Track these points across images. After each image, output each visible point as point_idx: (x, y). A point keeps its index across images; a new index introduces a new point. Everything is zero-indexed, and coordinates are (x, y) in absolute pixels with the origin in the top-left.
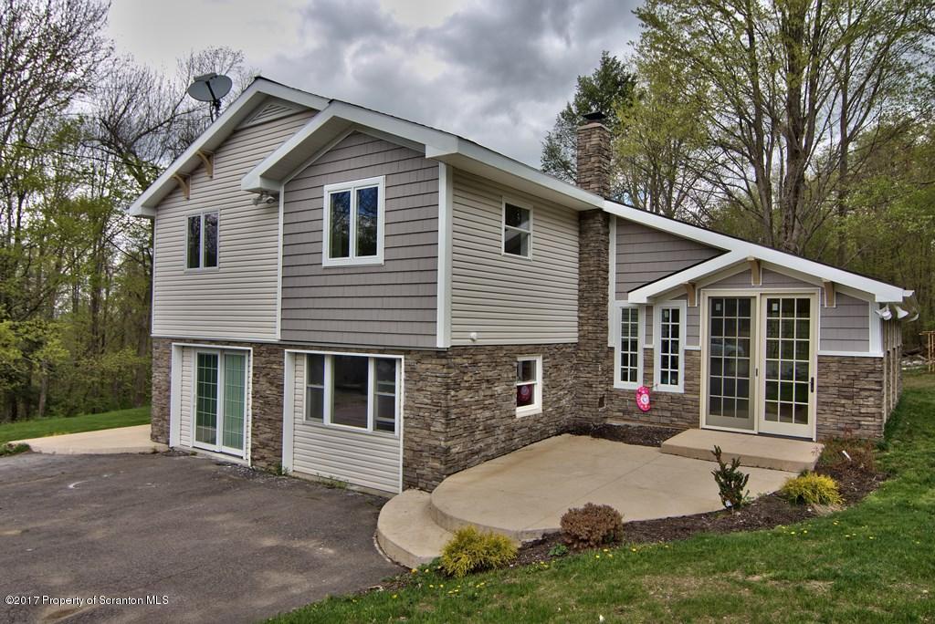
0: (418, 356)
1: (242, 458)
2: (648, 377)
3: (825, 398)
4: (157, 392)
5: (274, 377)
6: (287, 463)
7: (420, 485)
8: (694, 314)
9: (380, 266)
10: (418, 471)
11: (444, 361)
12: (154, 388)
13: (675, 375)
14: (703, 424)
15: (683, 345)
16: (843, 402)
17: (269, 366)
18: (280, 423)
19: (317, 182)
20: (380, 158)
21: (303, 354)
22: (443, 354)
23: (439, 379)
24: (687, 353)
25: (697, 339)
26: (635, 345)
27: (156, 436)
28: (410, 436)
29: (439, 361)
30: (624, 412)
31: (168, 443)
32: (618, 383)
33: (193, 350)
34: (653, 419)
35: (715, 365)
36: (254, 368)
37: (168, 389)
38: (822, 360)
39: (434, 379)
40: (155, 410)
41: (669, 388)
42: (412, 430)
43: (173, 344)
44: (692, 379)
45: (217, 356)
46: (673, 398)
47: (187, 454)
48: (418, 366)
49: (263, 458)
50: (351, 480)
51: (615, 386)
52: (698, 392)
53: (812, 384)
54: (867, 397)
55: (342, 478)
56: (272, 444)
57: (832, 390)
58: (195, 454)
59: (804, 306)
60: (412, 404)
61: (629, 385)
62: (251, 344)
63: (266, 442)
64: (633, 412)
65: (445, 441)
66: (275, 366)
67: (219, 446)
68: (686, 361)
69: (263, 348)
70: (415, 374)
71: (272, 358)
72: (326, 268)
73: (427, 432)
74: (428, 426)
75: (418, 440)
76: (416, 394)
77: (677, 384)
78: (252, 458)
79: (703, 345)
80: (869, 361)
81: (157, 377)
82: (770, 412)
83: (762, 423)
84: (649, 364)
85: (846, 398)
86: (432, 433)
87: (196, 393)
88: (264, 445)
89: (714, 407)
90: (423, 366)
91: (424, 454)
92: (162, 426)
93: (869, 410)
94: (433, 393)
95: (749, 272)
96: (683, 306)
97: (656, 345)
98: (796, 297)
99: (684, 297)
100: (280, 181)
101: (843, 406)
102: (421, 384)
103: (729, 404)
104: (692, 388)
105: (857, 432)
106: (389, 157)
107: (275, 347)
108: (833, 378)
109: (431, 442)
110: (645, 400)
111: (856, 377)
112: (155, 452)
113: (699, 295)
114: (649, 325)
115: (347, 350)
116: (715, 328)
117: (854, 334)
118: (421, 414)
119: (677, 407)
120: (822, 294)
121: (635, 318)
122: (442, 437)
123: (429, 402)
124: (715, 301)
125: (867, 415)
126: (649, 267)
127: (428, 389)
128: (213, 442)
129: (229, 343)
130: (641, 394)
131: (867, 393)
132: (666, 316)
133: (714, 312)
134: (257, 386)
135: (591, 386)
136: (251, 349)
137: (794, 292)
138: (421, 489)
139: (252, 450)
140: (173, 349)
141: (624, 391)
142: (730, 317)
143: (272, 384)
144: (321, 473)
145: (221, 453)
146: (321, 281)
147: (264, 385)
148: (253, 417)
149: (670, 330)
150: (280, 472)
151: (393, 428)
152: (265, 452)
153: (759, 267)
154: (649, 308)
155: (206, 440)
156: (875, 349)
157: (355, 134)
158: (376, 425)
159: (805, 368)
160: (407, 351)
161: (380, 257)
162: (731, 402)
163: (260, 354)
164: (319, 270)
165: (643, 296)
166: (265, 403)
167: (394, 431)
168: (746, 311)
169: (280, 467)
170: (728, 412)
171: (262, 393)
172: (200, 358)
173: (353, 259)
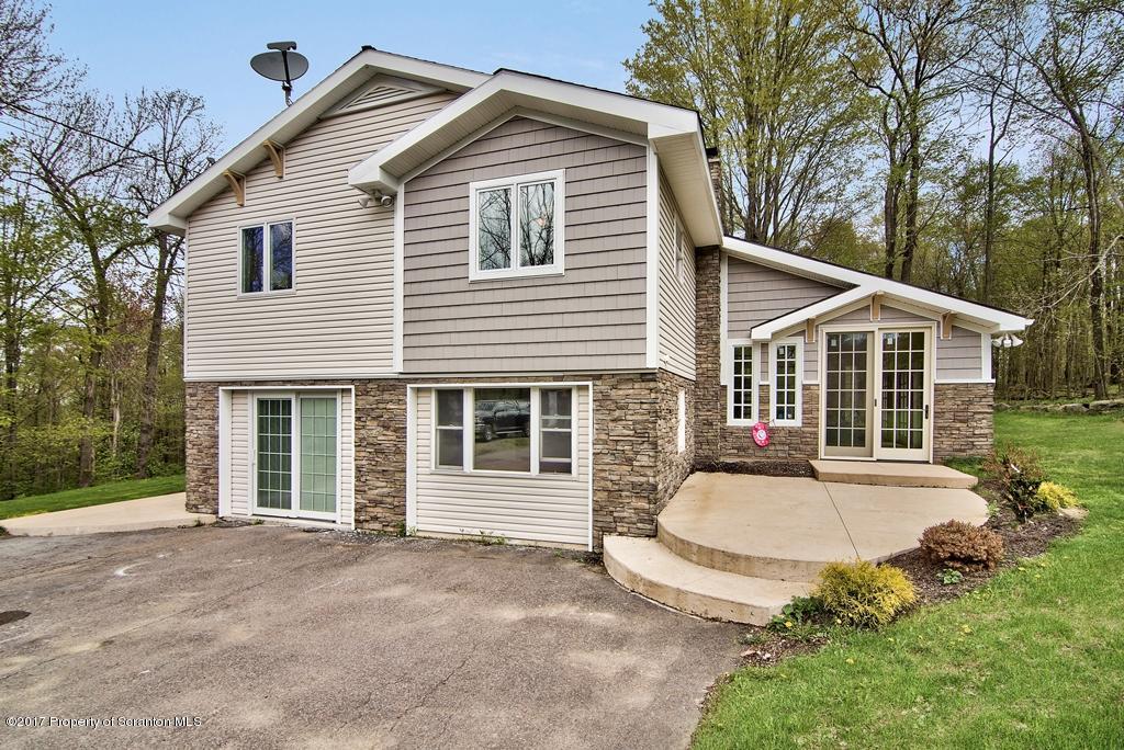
0: (614, 381)
1: (334, 522)
2: (764, 413)
3: (941, 423)
4: (195, 451)
5: (390, 419)
6: (411, 523)
7: (619, 529)
8: (810, 349)
9: (561, 276)
10: (615, 514)
11: (652, 385)
12: (189, 446)
13: (792, 411)
14: (822, 454)
15: (801, 380)
16: (958, 425)
17: (381, 406)
18: (402, 475)
19: (461, 178)
20: (557, 148)
21: (429, 390)
22: (651, 377)
23: (645, 406)
24: (805, 387)
25: (812, 372)
26: (748, 383)
27: (196, 506)
28: (603, 474)
29: (643, 384)
30: (738, 449)
31: (216, 512)
32: (732, 421)
33: (249, 396)
34: (769, 453)
35: (832, 398)
36: (357, 410)
37: (215, 445)
38: (938, 388)
39: (638, 406)
40: (193, 473)
41: (785, 423)
42: (607, 468)
43: (221, 388)
44: (810, 411)
45: (290, 402)
46: (791, 432)
47: (250, 524)
48: (613, 392)
49: (375, 519)
50: (508, 534)
51: (728, 424)
52: (817, 426)
53: (927, 412)
54: (980, 420)
55: (497, 533)
56: (389, 500)
57: (947, 415)
58: (260, 522)
59: (919, 339)
60: (604, 437)
61: (743, 422)
62: (352, 381)
63: (379, 498)
64: (749, 448)
65: (654, 477)
66: (390, 406)
67: (295, 510)
68: (803, 395)
69: (370, 386)
70: (609, 402)
71: (386, 396)
72: (473, 282)
73: (629, 468)
74: (629, 461)
75: (614, 478)
76: (611, 424)
77: (793, 418)
78: (356, 520)
79: (821, 379)
80: (983, 387)
81: (195, 432)
82: (887, 441)
83: (880, 452)
84: (764, 400)
85: (961, 421)
86: (636, 469)
87: (256, 448)
88: (376, 503)
89: (831, 440)
90: (621, 392)
91: (624, 494)
92: (205, 492)
93: (982, 431)
94: (635, 422)
95: (867, 308)
96: (799, 342)
97: (772, 381)
98: (910, 331)
99: (802, 333)
100: (398, 179)
101: (958, 429)
102: (617, 414)
103: (846, 434)
104: (810, 421)
105: (971, 452)
106: (569, 146)
107: (392, 383)
108: (949, 404)
109: (635, 479)
110: (761, 436)
111: (971, 402)
112: (199, 525)
113: (817, 331)
114: (765, 362)
116: (832, 362)
117: (968, 363)
118: (619, 448)
119: (795, 440)
120: (939, 327)
121: (749, 356)
122: (650, 472)
123: (632, 433)
124: (831, 336)
125: (981, 435)
126: (772, 305)
127: (629, 417)
128: (288, 506)
129: (315, 382)
130: (757, 430)
131: (981, 416)
132: (781, 352)
133: (830, 348)
134: (362, 431)
135: (711, 424)
136: (352, 387)
137: (909, 326)
138: (621, 534)
139: (356, 511)
140: (221, 394)
141: (738, 428)
142: (846, 355)
143: (386, 428)
144: (466, 531)
145: (298, 518)
146: (468, 298)
147: (374, 430)
148: (358, 469)
149: (786, 366)
150: (403, 534)
151: (567, 469)
152: (378, 511)
153: (878, 303)
154: (764, 345)
155: (274, 505)
156: (986, 377)
157: (517, 120)
158: (544, 468)
159: (918, 400)
160: (597, 376)
161: (558, 266)
162: (846, 433)
163: (367, 393)
164: (462, 285)
165: (762, 333)
166: (376, 452)
167: (570, 472)
168: (862, 345)
169: (404, 526)
170: (845, 443)
171: (371, 440)
172: (262, 403)
173: (515, 270)
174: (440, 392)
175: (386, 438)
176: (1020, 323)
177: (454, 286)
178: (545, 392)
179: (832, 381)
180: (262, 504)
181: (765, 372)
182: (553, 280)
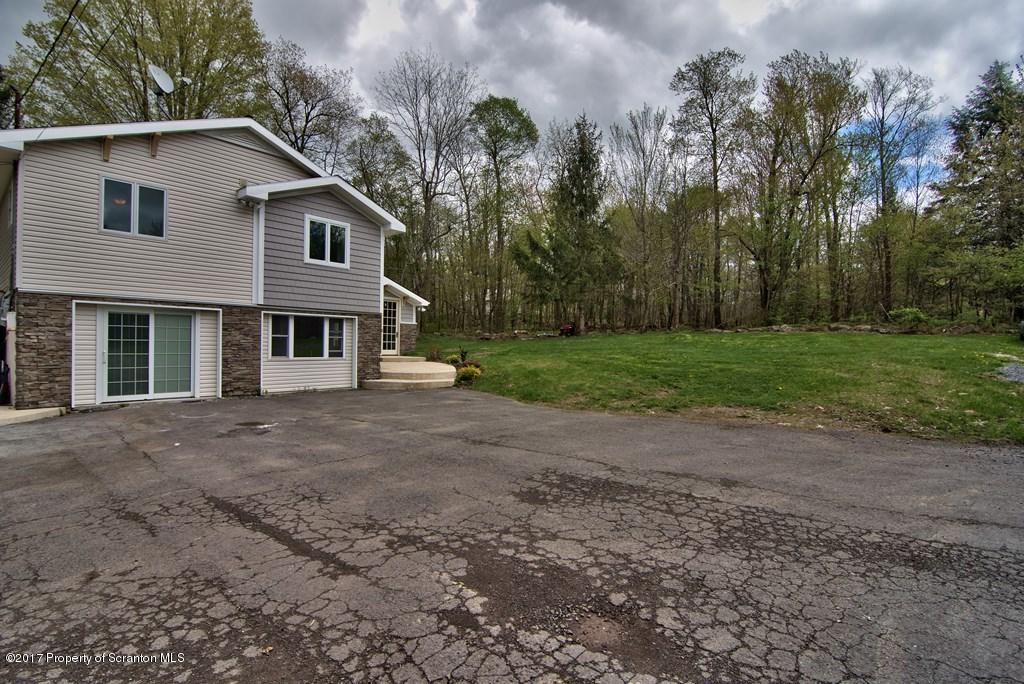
0: (366, 317)
1: (193, 397)
3: (401, 339)
4: (33, 354)
5: (250, 330)
6: (264, 388)
7: (367, 378)
9: (348, 270)
10: (365, 372)
16: (407, 340)
17: (243, 322)
18: (258, 361)
20: (347, 214)
21: (268, 315)
28: (361, 356)
31: (67, 405)
33: (101, 310)
36: (223, 324)
37: (65, 348)
38: (401, 326)
39: (374, 328)
40: (29, 374)
42: (363, 353)
43: (74, 301)
45: (147, 317)
49: (239, 388)
53: (397, 334)
56: (249, 377)
57: (403, 336)
59: (395, 305)
60: (362, 340)
62: (220, 306)
63: (241, 376)
66: (249, 322)
67: (151, 395)
69: (235, 310)
70: (363, 326)
71: (247, 317)
72: (306, 264)
73: (371, 353)
74: (371, 350)
75: (365, 357)
76: (364, 335)
78: (223, 392)
80: (413, 326)
81: (32, 337)
87: (106, 350)
88: (239, 379)
92: (48, 389)
93: (413, 343)
98: (393, 302)
101: (407, 342)
102: (367, 330)
105: (410, 351)
107: (253, 309)
109: (372, 357)
111: (411, 331)
112: (66, 414)
115: (311, 312)
117: (409, 316)
118: (367, 345)
122: (377, 354)
123: (372, 338)
127: (371, 332)
128: (146, 391)
131: (413, 337)
134: (228, 337)
136: (221, 310)
137: (393, 299)
139: (223, 386)
140: (74, 306)
143: (246, 335)
146: (303, 271)
147: (237, 337)
148: (225, 360)
150: (259, 395)
152: (240, 384)
155: (128, 390)
156: (414, 322)
157: (329, 193)
158: (331, 355)
160: (359, 315)
161: (346, 265)
163: (231, 313)
164: (300, 264)
166: (239, 349)
167: (342, 356)
169: (260, 390)
171: (235, 342)
172: (114, 318)
173: (327, 262)
174: (275, 317)
175: (247, 342)
177: (295, 263)
178: (332, 321)
180: (110, 393)
182: (345, 271)
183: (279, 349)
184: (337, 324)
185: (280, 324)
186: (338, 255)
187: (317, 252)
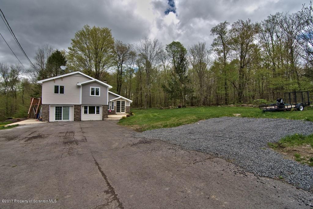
1: (69, 121)
2: (110, 109)
4: (44, 113)
5: (79, 109)
8: (115, 102)
10: (104, 117)
14: (116, 113)
15: (114, 105)
18: (80, 115)
19: (89, 86)
20: (99, 85)
21: (83, 106)
25: (115, 105)
27: (44, 121)
28: (102, 114)
31: (49, 121)
33: (54, 106)
34: (111, 113)
35: (117, 107)
36: (74, 108)
37: (49, 113)
38: (126, 106)
43: (50, 105)
44: (115, 109)
45: (62, 107)
46: (113, 111)
55: (92, 120)
56: (79, 117)
57: (126, 109)
59: (124, 102)
62: (74, 105)
63: (77, 117)
67: (62, 120)
68: (114, 107)
71: (79, 107)
73: (105, 113)
76: (104, 109)
77: (113, 109)
79: (116, 105)
82: (122, 112)
83: (121, 112)
84: (110, 107)
87: (55, 113)
89: (117, 111)
90: (105, 107)
92: (47, 119)
94: (106, 109)
100: (82, 85)
107: (80, 105)
110: (110, 111)
111: (128, 108)
115: (92, 105)
116: (117, 104)
117: (128, 104)
118: (105, 111)
120: (126, 101)
121: (109, 103)
124: (117, 101)
125: (129, 111)
128: (61, 120)
134: (75, 110)
137: (124, 101)
139: (74, 119)
142: (118, 103)
146: (89, 98)
147: (77, 110)
148: (74, 114)
149: (113, 104)
150: (81, 121)
151: (99, 113)
152: (77, 119)
153: (121, 98)
154: (111, 102)
155: (58, 119)
156: (130, 106)
157: (95, 82)
158: (97, 113)
159: (124, 107)
160: (103, 105)
161: (99, 95)
162: (118, 111)
163: (76, 106)
164: (89, 96)
165: (111, 100)
166: (77, 112)
168: (120, 102)
170: (118, 112)
172: (56, 108)
173: (95, 95)
174: (85, 106)
175: (79, 111)
176: (132, 101)
178: (97, 107)
179: (117, 105)
180: (56, 120)
181: (111, 104)
182: (99, 97)
183: (86, 112)
184: (98, 108)
185: (86, 108)
186: (97, 94)
187: (93, 93)
